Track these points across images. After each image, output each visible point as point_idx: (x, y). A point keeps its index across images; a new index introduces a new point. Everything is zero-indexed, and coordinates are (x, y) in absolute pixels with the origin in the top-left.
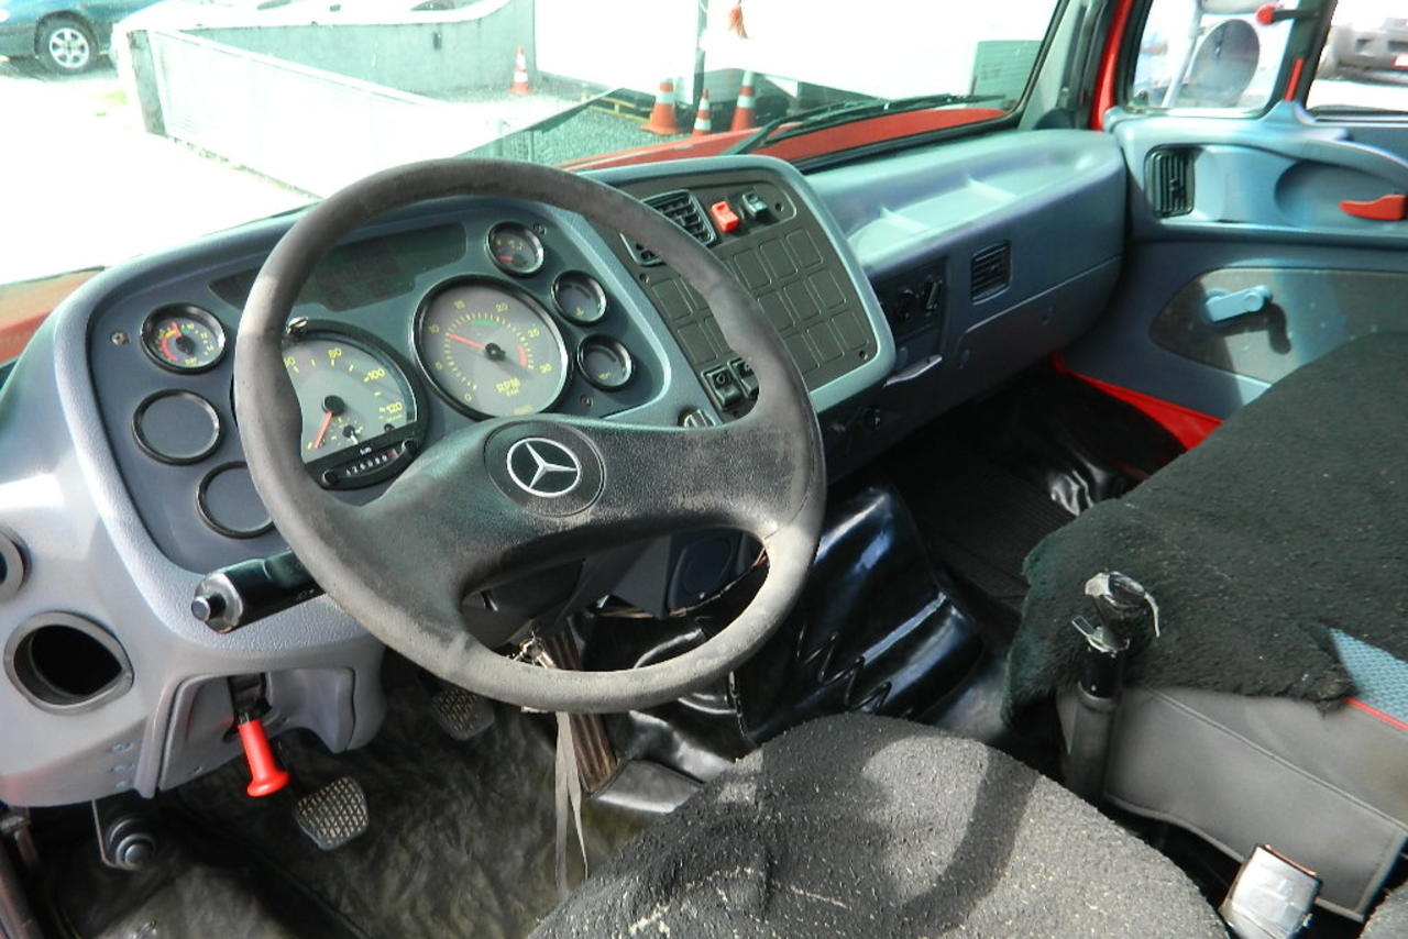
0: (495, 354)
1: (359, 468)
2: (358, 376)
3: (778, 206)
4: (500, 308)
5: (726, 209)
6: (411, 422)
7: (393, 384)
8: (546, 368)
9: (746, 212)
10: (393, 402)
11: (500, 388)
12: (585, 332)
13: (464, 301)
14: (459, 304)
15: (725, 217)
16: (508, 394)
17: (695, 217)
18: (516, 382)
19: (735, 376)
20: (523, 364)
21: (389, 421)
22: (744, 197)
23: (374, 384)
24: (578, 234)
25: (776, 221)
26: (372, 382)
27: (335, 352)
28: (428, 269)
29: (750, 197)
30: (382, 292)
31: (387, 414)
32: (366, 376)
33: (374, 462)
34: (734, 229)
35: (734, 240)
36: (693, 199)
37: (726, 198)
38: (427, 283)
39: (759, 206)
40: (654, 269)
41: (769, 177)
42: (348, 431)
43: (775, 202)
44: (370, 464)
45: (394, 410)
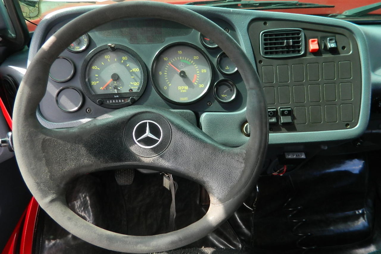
0: (183, 75)
1: (112, 101)
2: (129, 69)
3: (343, 48)
4: (196, 58)
5: (316, 42)
6: (138, 91)
7: (139, 75)
8: (201, 86)
9: (326, 46)
10: (137, 82)
11: (179, 88)
12: (224, 77)
13: (182, 52)
14: (180, 52)
15: (313, 46)
16: (181, 91)
17: (299, 42)
18: (186, 88)
19: (279, 114)
20: (193, 82)
21: (132, 88)
22: (328, 39)
23: (132, 73)
24: (241, 37)
25: (339, 53)
26: (133, 72)
27: (125, 58)
28: (173, 36)
29: (331, 40)
30: (151, 40)
31: (133, 85)
32: (131, 70)
33: (118, 101)
34: (315, 53)
35: (312, 57)
36: (302, 35)
37: (319, 38)
38: (170, 41)
39: (333, 45)
40: (267, 59)
41: (346, 32)
42: (116, 88)
43: (343, 45)
44: (117, 101)
45: (136, 85)
